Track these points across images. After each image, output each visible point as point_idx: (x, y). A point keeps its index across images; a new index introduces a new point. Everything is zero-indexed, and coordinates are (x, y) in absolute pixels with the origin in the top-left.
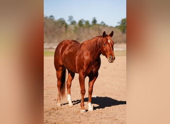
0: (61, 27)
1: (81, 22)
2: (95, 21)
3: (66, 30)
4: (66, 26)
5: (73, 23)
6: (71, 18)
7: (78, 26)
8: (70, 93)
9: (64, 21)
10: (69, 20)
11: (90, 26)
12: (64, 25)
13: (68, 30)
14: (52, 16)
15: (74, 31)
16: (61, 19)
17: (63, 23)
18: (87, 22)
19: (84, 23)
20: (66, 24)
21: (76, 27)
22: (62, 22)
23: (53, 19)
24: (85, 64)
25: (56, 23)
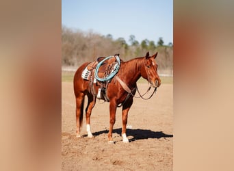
0: (119, 48)
1: (144, 43)
2: (161, 42)
3: (126, 52)
4: (127, 47)
5: (135, 43)
6: (132, 37)
7: (141, 48)
8: (89, 123)
9: (124, 41)
10: (130, 40)
11: (155, 48)
12: (124, 46)
13: (128, 51)
14: (109, 35)
15: (135, 53)
16: (120, 39)
17: (123, 44)
18: (152, 43)
19: (148, 44)
20: (126, 45)
21: (138, 49)
22: (122, 42)
23: (111, 38)
24: (120, 91)
25: (114, 43)
